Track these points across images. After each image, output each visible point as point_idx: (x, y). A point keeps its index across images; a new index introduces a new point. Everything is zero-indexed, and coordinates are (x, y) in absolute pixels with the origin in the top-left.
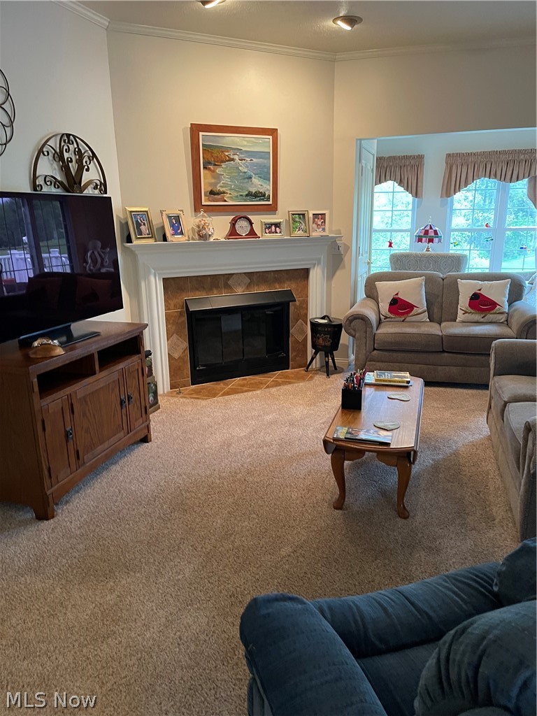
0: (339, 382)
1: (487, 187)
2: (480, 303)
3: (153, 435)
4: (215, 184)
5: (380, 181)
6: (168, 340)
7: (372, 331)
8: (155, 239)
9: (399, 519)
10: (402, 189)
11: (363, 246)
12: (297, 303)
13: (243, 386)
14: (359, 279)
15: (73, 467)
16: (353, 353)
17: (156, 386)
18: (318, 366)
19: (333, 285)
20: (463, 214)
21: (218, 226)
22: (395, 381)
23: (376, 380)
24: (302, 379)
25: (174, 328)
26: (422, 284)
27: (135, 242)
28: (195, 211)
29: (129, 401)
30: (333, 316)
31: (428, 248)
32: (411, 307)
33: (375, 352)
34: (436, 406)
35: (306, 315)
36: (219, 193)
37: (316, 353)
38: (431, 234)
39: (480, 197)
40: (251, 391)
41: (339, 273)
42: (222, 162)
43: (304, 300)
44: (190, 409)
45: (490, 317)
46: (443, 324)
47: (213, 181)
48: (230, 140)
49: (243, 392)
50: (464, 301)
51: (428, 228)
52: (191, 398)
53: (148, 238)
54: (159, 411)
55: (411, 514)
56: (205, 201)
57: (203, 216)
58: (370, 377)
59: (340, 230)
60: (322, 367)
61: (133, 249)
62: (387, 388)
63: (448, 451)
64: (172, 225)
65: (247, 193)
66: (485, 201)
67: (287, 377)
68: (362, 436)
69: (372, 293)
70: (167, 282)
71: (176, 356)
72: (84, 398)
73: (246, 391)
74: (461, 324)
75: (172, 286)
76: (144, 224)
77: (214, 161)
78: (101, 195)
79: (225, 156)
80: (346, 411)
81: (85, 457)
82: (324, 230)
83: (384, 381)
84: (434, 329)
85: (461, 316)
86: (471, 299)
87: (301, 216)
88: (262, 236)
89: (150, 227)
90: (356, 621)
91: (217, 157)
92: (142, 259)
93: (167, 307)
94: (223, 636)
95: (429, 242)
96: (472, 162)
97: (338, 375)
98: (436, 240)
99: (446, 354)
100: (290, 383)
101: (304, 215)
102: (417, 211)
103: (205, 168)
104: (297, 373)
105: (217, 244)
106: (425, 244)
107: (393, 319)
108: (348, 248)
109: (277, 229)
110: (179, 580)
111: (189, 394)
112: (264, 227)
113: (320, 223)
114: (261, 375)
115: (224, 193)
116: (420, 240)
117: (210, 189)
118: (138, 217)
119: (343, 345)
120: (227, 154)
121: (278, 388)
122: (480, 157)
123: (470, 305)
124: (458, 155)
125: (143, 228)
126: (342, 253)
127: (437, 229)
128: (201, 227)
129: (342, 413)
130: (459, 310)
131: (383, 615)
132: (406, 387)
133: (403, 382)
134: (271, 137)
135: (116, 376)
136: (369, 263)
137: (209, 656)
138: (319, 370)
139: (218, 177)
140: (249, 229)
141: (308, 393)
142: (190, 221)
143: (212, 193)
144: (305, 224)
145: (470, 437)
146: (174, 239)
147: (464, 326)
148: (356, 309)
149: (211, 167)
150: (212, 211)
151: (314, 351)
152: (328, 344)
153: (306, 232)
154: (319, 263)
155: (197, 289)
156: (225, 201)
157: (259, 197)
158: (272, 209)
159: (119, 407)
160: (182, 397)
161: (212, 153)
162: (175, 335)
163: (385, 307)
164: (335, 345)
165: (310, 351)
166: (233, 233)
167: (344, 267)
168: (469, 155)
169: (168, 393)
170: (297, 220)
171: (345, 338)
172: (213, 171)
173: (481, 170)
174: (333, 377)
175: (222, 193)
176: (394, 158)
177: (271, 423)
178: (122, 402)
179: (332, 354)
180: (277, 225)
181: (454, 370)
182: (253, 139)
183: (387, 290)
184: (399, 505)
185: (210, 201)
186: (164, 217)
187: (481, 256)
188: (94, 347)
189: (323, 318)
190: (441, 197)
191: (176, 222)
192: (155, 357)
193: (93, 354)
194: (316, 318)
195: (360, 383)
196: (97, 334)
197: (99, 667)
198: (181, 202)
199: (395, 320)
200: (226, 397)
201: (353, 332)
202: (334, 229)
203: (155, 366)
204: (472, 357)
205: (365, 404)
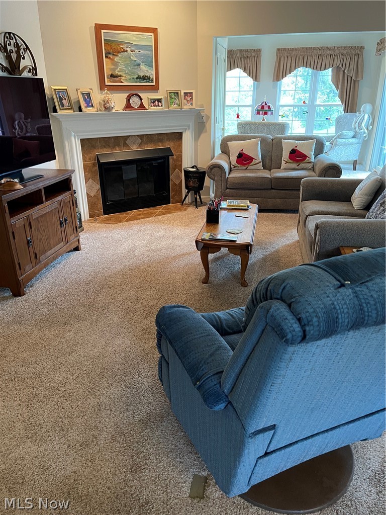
0: (203, 211)
1: (308, 74)
2: (296, 156)
3: (82, 246)
4: (114, 70)
5: (230, 68)
6: (86, 183)
7: (225, 176)
8: (74, 110)
9: (241, 287)
10: (245, 75)
11: (219, 117)
12: (175, 157)
13: (139, 215)
14: (217, 140)
15: (34, 264)
16: (213, 192)
17: (80, 215)
18: (190, 201)
19: (199, 144)
20: (291, 94)
21: (118, 101)
22: (240, 206)
23: (228, 206)
24: (180, 210)
25: (89, 175)
26: (258, 143)
27: (60, 112)
28: (101, 89)
29: (65, 222)
30: (199, 166)
31: (264, 119)
32: (251, 159)
33: (228, 190)
34: (266, 224)
35: (181, 165)
36: (117, 77)
37: (188, 192)
38: (266, 108)
39: (303, 81)
40: (144, 218)
41: (202, 136)
42: (119, 52)
43: (179, 155)
44: (105, 230)
45: (303, 165)
46: (272, 171)
47: (113, 67)
48: (123, 36)
49: (140, 219)
50: (286, 155)
51: (264, 104)
52: (105, 223)
53: (69, 109)
54: (83, 232)
55: (249, 284)
56: (108, 82)
57: (107, 93)
58: (224, 204)
59: (203, 105)
60: (192, 202)
61: (58, 117)
62: (235, 211)
63: (273, 250)
64: (85, 100)
65: (137, 76)
66: (306, 84)
67: (169, 209)
68: (219, 237)
69: (225, 150)
70: (83, 141)
71: (92, 195)
72: (37, 218)
73: (142, 218)
74: (283, 171)
75: (87, 144)
76: (65, 99)
77: (113, 52)
78: (33, 77)
79: (120, 48)
80: (209, 224)
81: (41, 258)
82: (192, 104)
83: (233, 206)
84: (266, 174)
85: (283, 165)
86: (291, 153)
87: (176, 94)
88: (149, 108)
89: (70, 101)
90: (216, 320)
91: (115, 48)
92: (64, 125)
93: (84, 160)
94: (140, 349)
95: (264, 114)
96: (294, 55)
97: (203, 207)
98: (269, 113)
99: (273, 190)
100: (171, 213)
101: (177, 93)
102: (257, 91)
103: (106, 57)
104: (176, 206)
105: (118, 114)
106: (261, 116)
107: (239, 168)
108: (209, 118)
109: (159, 103)
110: (110, 324)
111: (103, 221)
112: (150, 102)
113: (189, 99)
114: (151, 208)
115: (121, 76)
116: (258, 113)
117: (110, 73)
118: (61, 94)
119: (206, 186)
120: (122, 46)
121: (164, 216)
122: (300, 52)
123: (290, 157)
124: (285, 50)
125: (64, 101)
126: (205, 121)
127: (270, 105)
128: (106, 101)
129: (207, 225)
130: (283, 161)
131: (231, 317)
132: (247, 210)
133: (245, 207)
134: (153, 34)
135: (56, 205)
136: (223, 129)
137: (133, 358)
138: (191, 204)
139: (116, 64)
140: (140, 103)
141: (184, 218)
142: (97, 97)
143: (112, 76)
144: (179, 99)
145: (287, 241)
146: (87, 110)
147: (285, 172)
148: (215, 161)
149: (111, 56)
150: (112, 90)
151: (187, 190)
152: (196, 185)
153: (179, 106)
154: (189, 129)
155: (105, 147)
156: (122, 82)
157: (145, 79)
158: (155, 88)
159: (59, 226)
160: (98, 223)
161: (111, 46)
162: (90, 180)
163: (234, 159)
164: (201, 186)
165: (184, 191)
166: (128, 106)
167: (206, 131)
168: (292, 49)
169: (88, 220)
170: (173, 97)
171: (208, 182)
172: (113, 60)
173: (300, 61)
174: (200, 208)
175: (119, 76)
176: (240, 51)
177: (160, 237)
178: (61, 223)
179: (199, 193)
180: (159, 101)
181: (278, 201)
182: (140, 36)
183: (235, 148)
184: (241, 278)
185: (111, 82)
186: (79, 94)
187: (303, 126)
188: (41, 185)
189: (193, 167)
190: (273, 81)
191: (88, 97)
192: (78, 194)
193: (41, 189)
194: (188, 168)
195: (218, 207)
196: (40, 177)
197: (69, 367)
198: (91, 83)
199: (240, 168)
200: (129, 222)
201: (213, 177)
202: (198, 104)
203: (79, 201)
204: (290, 192)
205: (221, 220)
